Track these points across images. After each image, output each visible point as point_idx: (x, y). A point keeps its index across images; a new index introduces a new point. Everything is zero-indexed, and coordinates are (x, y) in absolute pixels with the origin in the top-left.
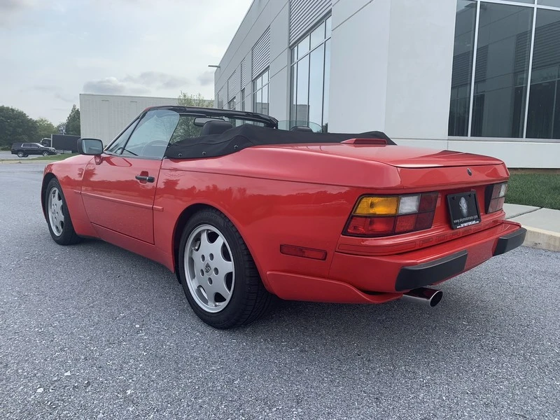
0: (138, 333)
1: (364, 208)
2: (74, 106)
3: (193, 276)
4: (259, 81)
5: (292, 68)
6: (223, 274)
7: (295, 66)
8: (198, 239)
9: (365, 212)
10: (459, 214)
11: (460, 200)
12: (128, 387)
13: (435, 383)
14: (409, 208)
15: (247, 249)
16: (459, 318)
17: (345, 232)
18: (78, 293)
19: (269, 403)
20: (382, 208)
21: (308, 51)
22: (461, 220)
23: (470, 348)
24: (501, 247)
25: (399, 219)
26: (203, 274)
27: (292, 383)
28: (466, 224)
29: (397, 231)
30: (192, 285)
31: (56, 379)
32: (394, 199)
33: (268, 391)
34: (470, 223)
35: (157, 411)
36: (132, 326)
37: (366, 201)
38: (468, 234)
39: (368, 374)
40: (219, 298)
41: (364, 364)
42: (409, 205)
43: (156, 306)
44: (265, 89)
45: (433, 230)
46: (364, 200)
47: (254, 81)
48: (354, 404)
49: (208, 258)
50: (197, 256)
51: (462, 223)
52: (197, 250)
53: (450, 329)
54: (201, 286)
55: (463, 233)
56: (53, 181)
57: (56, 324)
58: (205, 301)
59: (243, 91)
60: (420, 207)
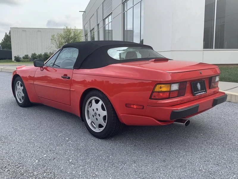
0: (68, 141)
1: (157, 89)
2: (6, 33)
3: (89, 118)
4: (107, 20)
5: (124, 14)
6: (102, 116)
7: (126, 13)
8: (91, 102)
9: (158, 90)
10: (197, 90)
11: (197, 84)
12: (70, 159)
13: (187, 155)
14: (175, 88)
15: (112, 106)
16: (200, 133)
17: (150, 98)
18: (38, 127)
19: (124, 163)
20: (164, 88)
21: (132, 5)
22: (198, 92)
23: (202, 143)
24: (215, 103)
25: (171, 92)
26: (93, 117)
27: (132, 156)
28: (200, 94)
29: (170, 97)
30: (89, 122)
31: (41, 157)
32: (169, 85)
33: (123, 159)
34: (202, 93)
35: (83, 166)
36: (65, 139)
37: (158, 86)
38: (201, 98)
39: (161, 153)
40: (100, 126)
41: (159, 150)
42: (175, 87)
43: (73, 131)
44: (110, 24)
45: (185, 97)
46: (157, 86)
47: (104, 20)
48: (155, 162)
49: (95, 110)
50: (90, 110)
51: (198, 93)
52: (91, 107)
53: (195, 137)
54: (92, 122)
55: (199, 97)
56: (18, 78)
57: (33, 139)
58: (95, 128)
59: (98, 25)
60: (180, 88)
